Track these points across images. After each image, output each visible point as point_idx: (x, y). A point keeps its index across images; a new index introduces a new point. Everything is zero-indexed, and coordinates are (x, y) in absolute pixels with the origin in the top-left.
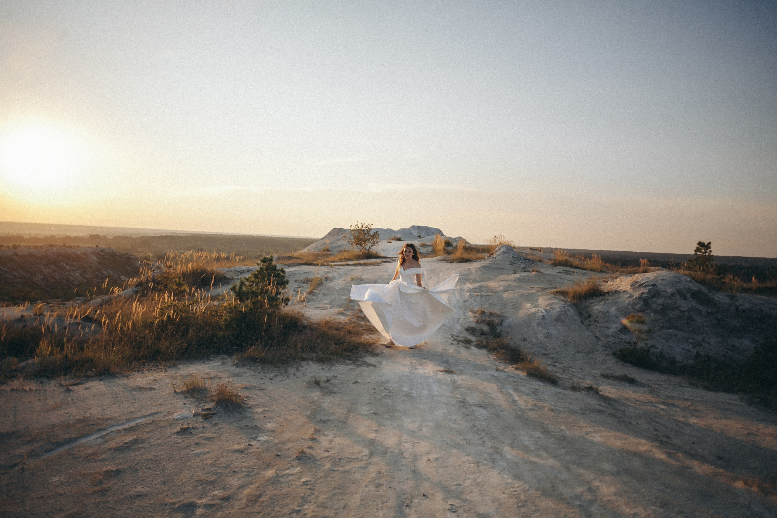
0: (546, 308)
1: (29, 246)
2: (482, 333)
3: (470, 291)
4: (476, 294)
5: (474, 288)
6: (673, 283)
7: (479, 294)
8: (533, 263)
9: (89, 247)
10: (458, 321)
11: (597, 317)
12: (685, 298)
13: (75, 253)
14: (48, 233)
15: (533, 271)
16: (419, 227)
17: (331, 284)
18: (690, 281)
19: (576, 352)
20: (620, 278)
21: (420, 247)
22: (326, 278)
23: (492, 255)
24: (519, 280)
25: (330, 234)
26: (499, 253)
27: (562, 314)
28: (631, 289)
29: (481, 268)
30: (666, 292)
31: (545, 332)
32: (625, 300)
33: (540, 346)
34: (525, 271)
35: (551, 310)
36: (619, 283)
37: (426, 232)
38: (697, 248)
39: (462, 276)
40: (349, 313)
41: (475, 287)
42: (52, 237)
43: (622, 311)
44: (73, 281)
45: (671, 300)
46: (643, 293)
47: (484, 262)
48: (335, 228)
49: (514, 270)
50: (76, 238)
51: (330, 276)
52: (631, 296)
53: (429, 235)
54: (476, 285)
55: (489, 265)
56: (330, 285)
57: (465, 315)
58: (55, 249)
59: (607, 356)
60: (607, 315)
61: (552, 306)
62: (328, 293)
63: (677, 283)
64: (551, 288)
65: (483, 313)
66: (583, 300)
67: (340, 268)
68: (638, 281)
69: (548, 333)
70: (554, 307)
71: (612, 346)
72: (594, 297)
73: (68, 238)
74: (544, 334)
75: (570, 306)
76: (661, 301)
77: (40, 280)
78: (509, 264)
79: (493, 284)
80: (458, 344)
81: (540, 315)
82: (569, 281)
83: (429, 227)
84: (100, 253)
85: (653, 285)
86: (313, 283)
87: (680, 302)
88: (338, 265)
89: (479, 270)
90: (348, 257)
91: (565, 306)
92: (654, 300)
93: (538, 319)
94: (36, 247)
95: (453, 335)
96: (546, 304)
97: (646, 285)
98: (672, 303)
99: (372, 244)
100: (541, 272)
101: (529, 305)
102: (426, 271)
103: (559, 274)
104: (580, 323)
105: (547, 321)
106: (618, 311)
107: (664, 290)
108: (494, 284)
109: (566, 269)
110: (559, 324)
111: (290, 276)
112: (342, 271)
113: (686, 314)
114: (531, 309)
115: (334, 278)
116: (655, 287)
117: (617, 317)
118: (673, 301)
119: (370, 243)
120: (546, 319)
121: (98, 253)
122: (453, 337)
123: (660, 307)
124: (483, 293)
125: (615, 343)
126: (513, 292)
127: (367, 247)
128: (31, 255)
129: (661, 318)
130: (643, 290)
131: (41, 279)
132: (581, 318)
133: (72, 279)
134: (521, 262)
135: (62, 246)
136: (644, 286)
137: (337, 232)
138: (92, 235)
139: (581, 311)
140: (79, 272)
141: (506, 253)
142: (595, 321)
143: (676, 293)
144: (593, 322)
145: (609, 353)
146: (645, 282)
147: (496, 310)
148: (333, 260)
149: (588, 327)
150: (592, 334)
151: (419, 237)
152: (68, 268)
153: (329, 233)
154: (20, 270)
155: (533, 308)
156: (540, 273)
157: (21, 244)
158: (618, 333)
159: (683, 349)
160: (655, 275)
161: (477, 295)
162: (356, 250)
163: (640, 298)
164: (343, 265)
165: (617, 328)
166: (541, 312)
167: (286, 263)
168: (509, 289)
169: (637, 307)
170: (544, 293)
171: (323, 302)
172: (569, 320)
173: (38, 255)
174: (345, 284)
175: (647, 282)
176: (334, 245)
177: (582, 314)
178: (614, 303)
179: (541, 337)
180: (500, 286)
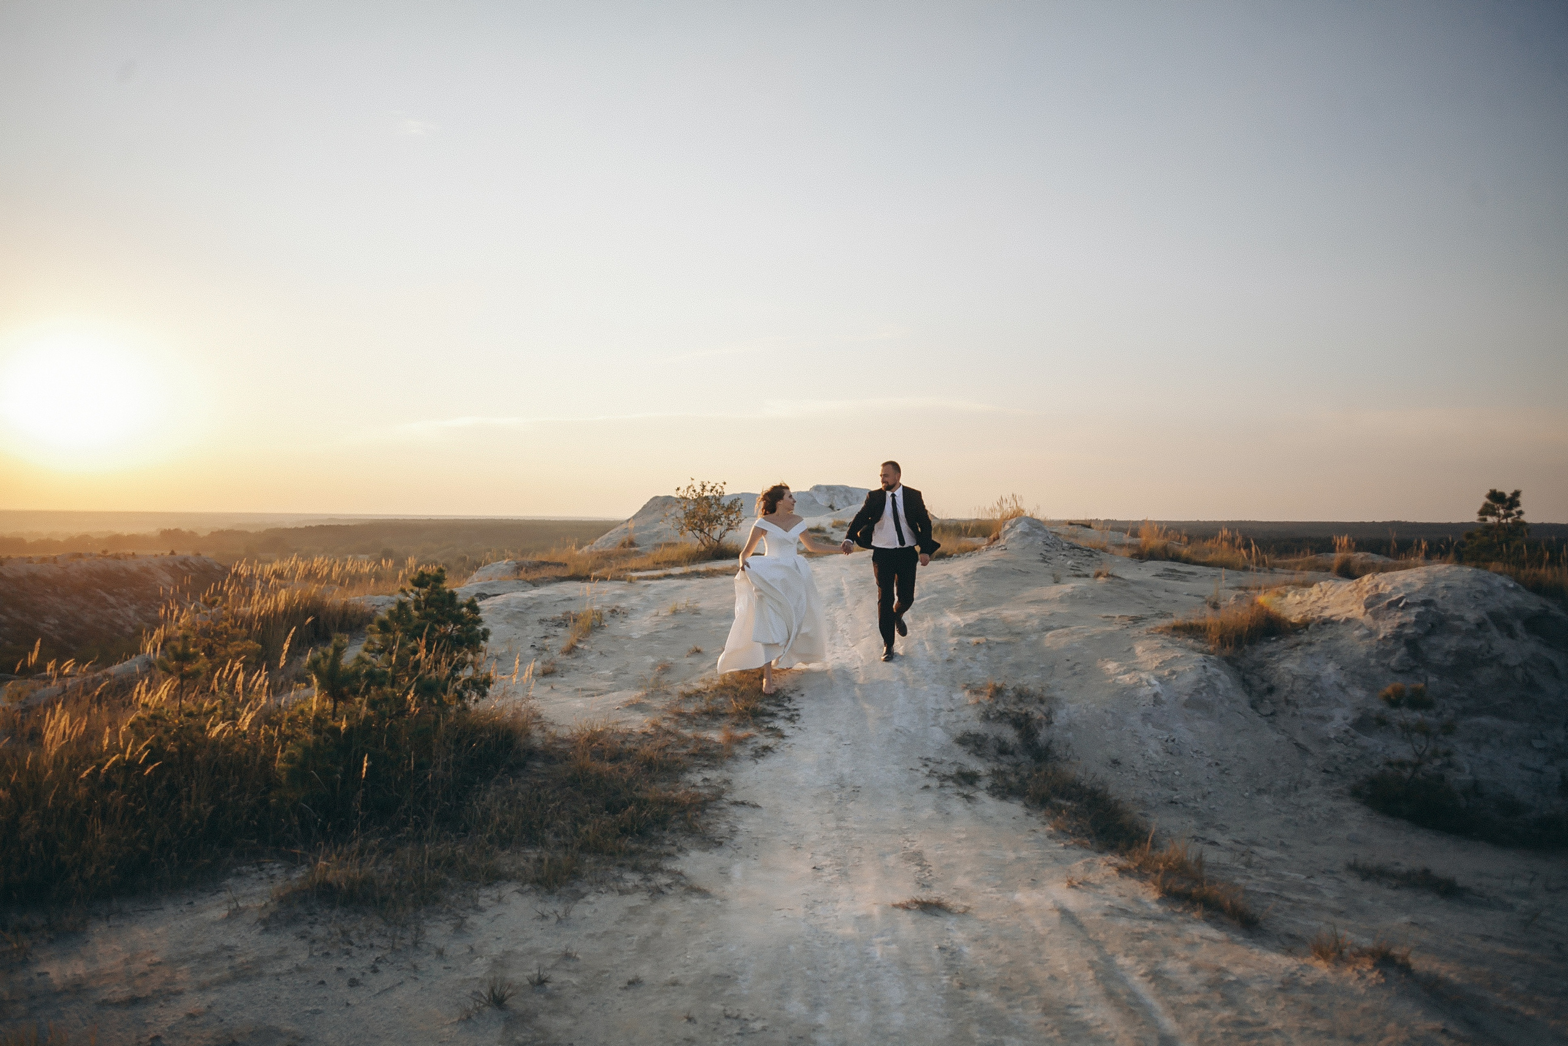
0: (1159, 673)
1: (30, 557)
2: (1003, 750)
3: (957, 632)
4: (973, 640)
5: (968, 626)
6: (1478, 595)
7: (982, 640)
8: (1091, 556)
9: (156, 556)
10: (936, 718)
11: (1292, 692)
12: (1512, 635)
13: (125, 570)
14: (75, 530)
15: (1098, 575)
16: (829, 488)
17: (623, 627)
18: (1515, 589)
19: (1254, 790)
20: (1320, 586)
21: (833, 530)
22: (613, 611)
23: (996, 542)
24: (1072, 599)
25: (646, 510)
26: (1011, 535)
27: (1204, 688)
28: (1365, 613)
29: (977, 572)
30: (1461, 618)
31: (1166, 737)
32: (1357, 646)
33: (1157, 778)
34: (1078, 576)
35: (1174, 677)
36: (1319, 598)
37: (845, 497)
38: (1486, 505)
39: (935, 596)
40: (658, 703)
41: (970, 622)
42: (84, 539)
43: (1353, 673)
44: (123, 627)
45: (1478, 638)
46: (1402, 626)
47: (980, 558)
48: (656, 497)
49: (1054, 575)
50: (132, 539)
51: (623, 604)
52: (1371, 634)
53: (850, 504)
54: (971, 617)
55: (993, 565)
56: (618, 627)
57: (952, 699)
58: (84, 563)
59: (1336, 798)
60: (1318, 684)
61: (1174, 668)
62: (612, 649)
63: (1485, 594)
64: (1152, 616)
65: (998, 692)
66: (1246, 647)
67: (649, 585)
68: (1385, 594)
69: (1173, 741)
70: (1179, 668)
71: (1343, 768)
72: (1274, 639)
73: (116, 539)
74: (1162, 745)
75: (1218, 664)
76: (1452, 643)
77: (51, 627)
78: (1038, 561)
79: (1012, 613)
80: (941, 786)
81: (1147, 693)
82: (1188, 595)
83: (850, 486)
84: (179, 566)
85: (1426, 603)
86: (580, 624)
87: (1501, 644)
88: (646, 578)
89: (973, 578)
90: (674, 558)
91: (1207, 665)
92: (1434, 640)
93: (1144, 703)
94: (44, 560)
95: (927, 759)
96: (1156, 663)
97: (1406, 603)
98: (1481, 646)
99: (726, 527)
100: (1119, 578)
101: (1111, 666)
102: (849, 583)
103: (1157, 579)
104: (1251, 710)
105: (1165, 708)
106: (1344, 672)
107: (1457, 613)
108: (1015, 612)
109: (1170, 567)
110: (1198, 714)
111: (530, 608)
112: (653, 591)
113: (1519, 673)
114: (1119, 677)
115: (633, 610)
116: (1433, 609)
117: (1342, 689)
118: (1482, 642)
119: (722, 524)
120: (1164, 703)
121: (175, 566)
122: (926, 765)
123: (1451, 659)
124: (990, 638)
125: (1349, 759)
126: (1066, 631)
127: (716, 535)
128: (33, 577)
129: (1456, 686)
130: (1402, 617)
131: (54, 625)
132: (1250, 694)
133: (120, 622)
134: (1065, 555)
135: (100, 556)
136: (1401, 605)
137: (659, 505)
138: (165, 530)
139: (1247, 676)
140: (134, 607)
141: (1027, 534)
142: (1288, 702)
143: (1489, 621)
144: (1283, 704)
145: (1340, 791)
146: (1401, 595)
147: (1031, 681)
148: (638, 566)
149: (1271, 718)
150: (1284, 738)
151: (831, 507)
152: (111, 600)
153: (645, 507)
154: (9, 610)
155: (1125, 673)
156: (1117, 580)
157: (14, 555)
158: (1353, 732)
159: (1522, 766)
160: (1423, 575)
161: (978, 643)
162: (692, 541)
163: (1397, 636)
164: (659, 578)
165: (1345, 719)
166: (1149, 684)
167: (528, 579)
168: (1054, 624)
169: (1393, 661)
170: (1143, 631)
171: (596, 673)
172: (1221, 701)
173: (49, 576)
174: (656, 625)
175: (1407, 595)
176: (646, 532)
177: (1250, 685)
178: (1329, 652)
179: (1157, 752)
180: (1031, 616)
